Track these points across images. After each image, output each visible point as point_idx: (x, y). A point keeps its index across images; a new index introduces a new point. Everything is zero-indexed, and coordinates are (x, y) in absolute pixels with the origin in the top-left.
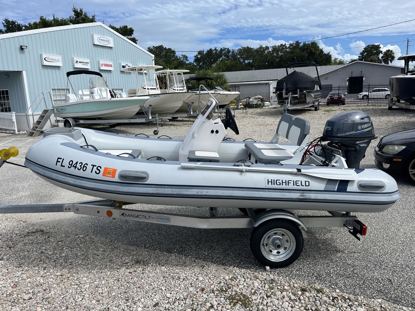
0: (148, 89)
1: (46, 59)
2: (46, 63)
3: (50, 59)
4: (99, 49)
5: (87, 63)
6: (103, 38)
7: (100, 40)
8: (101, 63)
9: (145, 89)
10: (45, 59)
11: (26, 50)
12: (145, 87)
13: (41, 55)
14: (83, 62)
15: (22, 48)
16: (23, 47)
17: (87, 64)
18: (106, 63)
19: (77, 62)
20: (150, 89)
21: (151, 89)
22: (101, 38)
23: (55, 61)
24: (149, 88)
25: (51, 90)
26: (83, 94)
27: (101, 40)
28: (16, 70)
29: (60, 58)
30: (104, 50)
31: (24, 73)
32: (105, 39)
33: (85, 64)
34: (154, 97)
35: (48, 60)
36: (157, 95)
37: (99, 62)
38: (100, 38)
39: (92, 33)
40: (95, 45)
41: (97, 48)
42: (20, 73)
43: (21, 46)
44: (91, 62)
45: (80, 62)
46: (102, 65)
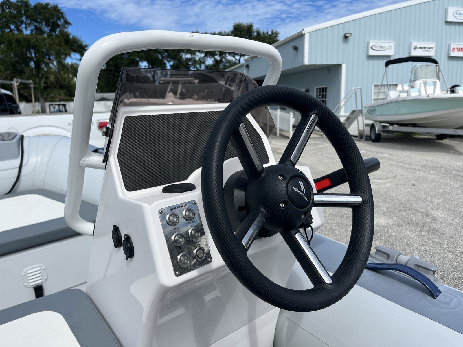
1: (373, 48)
2: (372, 53)
3: (379, 47)
4: (453, 27)
5: (430, 48)
6: (461, 12)
7: (457, 15)
8: (452, 47)
10: (372, 48)
11: (351, 39)
13: (368, 43)
14: (424, 48)
15: (346, 37)
16: (347, 35)
17: (430, 50)
18: (460, 47)
19: (416, 48)
22: (459, 12)
23: (385, 49)
25: (373, 86)
26: (403, 90)
27: (460, 14)
28: (335, 63)
29: (392, 44)
33: (427, 50)
35: (376, 49)
37: (449, 46)
38: (457, 12)
39: (446, 6)
40: (448, 23)
41: (450, 26)
42: (339, 66)
43: (345, 34)
44: (437, 46)
45: (421, 48)
46: (454, 50)
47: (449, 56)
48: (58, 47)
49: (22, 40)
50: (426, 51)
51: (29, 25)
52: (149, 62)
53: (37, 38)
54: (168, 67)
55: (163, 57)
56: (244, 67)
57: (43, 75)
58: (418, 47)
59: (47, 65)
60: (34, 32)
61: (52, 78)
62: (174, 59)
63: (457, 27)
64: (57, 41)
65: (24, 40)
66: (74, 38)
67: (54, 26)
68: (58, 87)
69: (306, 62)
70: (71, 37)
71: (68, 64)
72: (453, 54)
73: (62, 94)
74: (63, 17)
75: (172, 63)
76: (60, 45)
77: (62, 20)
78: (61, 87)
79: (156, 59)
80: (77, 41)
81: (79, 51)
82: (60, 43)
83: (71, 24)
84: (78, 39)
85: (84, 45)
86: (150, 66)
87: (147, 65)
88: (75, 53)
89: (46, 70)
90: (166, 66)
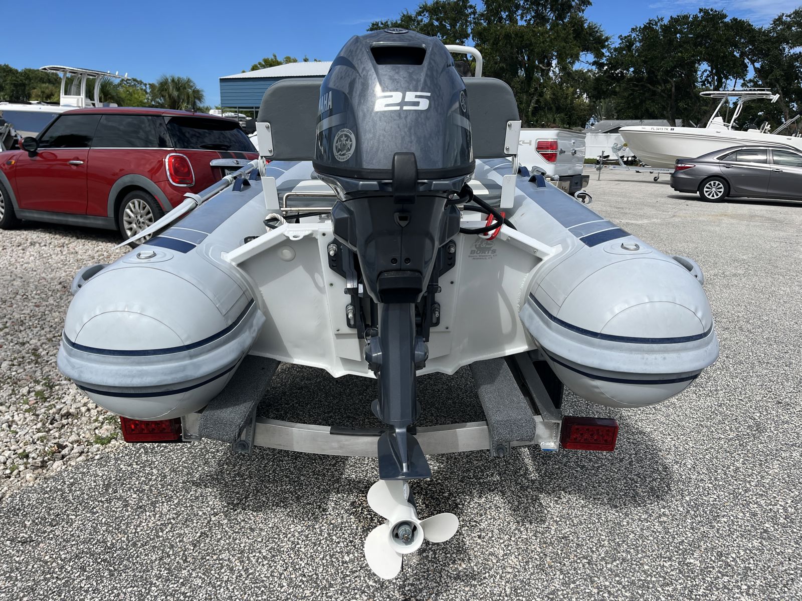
48: (563, 44)
49: (513, 36)
51: (528, 10)
52: (712, 64)
53: (534, 31)
55: (743, 54)
57: (536, 89)
59: (545, 73)
60: (532, 22)
61: (548, 95)
62: (765, 56)
64: (563, 34)
65: (516, 35)
66: (589, 27)
68: (554, 108)
70: (586, 26)
73: (557, 119)
75: (758, 65)
78: (559, 110)
80: (594, 32)
81: (595, 48)
82: (567, 37)
83: (591, 4)
84: (596, 28)
85: (603, 37)
86: (714, 71)
87: (709, 68)
88: (587, 51)
89: (542, 81)
90: (746, 70)
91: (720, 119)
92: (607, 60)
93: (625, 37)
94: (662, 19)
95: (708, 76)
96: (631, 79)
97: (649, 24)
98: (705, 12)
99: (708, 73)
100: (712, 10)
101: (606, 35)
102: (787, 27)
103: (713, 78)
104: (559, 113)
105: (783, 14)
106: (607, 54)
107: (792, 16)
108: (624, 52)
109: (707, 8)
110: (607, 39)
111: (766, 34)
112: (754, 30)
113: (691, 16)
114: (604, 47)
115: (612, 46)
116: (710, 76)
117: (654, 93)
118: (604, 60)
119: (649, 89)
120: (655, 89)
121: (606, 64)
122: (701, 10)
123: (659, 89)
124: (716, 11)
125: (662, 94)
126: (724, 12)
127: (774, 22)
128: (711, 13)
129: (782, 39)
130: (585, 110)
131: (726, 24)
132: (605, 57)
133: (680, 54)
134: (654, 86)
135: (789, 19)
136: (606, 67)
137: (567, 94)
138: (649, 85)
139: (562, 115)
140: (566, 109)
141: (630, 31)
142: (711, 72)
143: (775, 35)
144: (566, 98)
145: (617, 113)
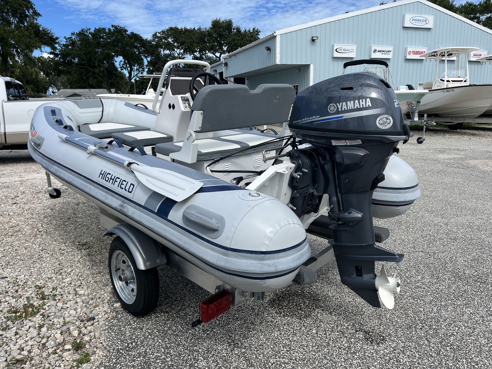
0: (448, 81)
1: (338, 50)
2: (336, 55)
3: (342, 50)
4: (410, 32)
5: (388, 51)
6: (417, 18)
7: (413, 21)
8: (409, 50)
9: (444, 81)
10: (336, 50)
11: (317, 42)
12: (444, 79)
13: (333, 46)
14: (383, 51)
15: (313, 40)
16: (314, 38)
17: (388, 53)
18: (416, 50)
19: (375, 51)
20: (451, 82)
21: (453, 81)
22: (415, 18)
23: (348, 52)
24: (450, 79)
27: (416, 20)
28: (304, 63)
29: (354, 47)
30: (418, 32)
31: (312, 67)
32: (420, 18)
34: (447, 91)
35: (340, 51)
36: (451, 89)
37: (406, 49)
38: (413, 18)
39: (403, 13)
40: (404, 28)
41: (407, 31)
42: (308, 66)
43: (312, 37)
44: (394, 50)
45: (380, 51)
46: (410, 53)
47: (406, 58)
50: (385, 54)
52: (124, 58)
53: (4, 30)
54: (146, 63)
55: (140, 53)
56: (223, 65)
57: (8, 68)
58: (377, 51)
61: (18, 72)
62: (152, 55)
63: (414, 32)
64: (26, 33)
66: (44, 30)
67: (22, 18)
69: (278, 62)
70: (41, 29)
71: (35, 58)
72: (409, 57)
74: (32, 8)
75: (149, 59)
76: (29, 37)
77: (31, 11)
78: (28, 82)
79: (132, 54)
80: (47, 33)
81: (50, 43)
82: (30, 36)
83: (41, 15)
84: (48, 31)
85: (54, 37)
86: (126, 61)
87: (123, 60)
88: (45, 45)
89: (11, 63)
90: (143, 62)
91: (152, 90)
92: (59, 51)
93: (69, 38)
94: (89, 29)
95: (123, 64)
96: (77, 64)
97: (82, 31)
98: (115, 27)
99: (123, 62)
100: (119, 26)
101: (56, 36)
102: (160, 39)
103: (126, 66)
104: (29, 85)
105: (157, 32)
106: (59, 48)
107: (161, 33)
108: (70, 47)
109: (116, 25)
110: (57, 38)
111: (150, 42)
112: (143, 40)
113: (107, 29)
114: (56, 43)
115: (62, 43)
116: (124, 64)
117: (94, 73)
118: (57, 52)
119: (90, 70)
120: (94, 71)
121: (60, 54)
122: (113, 26)
123: (97, 71)
124: (121, 27)
125: (100, 74)
126: (126, 28)
127: (153, 36)
128: (119, 28)
129: (158, 46)
130: (47, 83)
131: (128, 35)
132: (58, 49)
133: (106, 51)
134: (93, 69)
135: (159, 35)
136: (60, 56)
137: (32, 72)
138: (90, 68)
139: (32, 86)
140: (33, 82)
141: (71, 34)
142: (125, 62)
143: (155, 43)
144: (32, 75)
145: (69, 84)
